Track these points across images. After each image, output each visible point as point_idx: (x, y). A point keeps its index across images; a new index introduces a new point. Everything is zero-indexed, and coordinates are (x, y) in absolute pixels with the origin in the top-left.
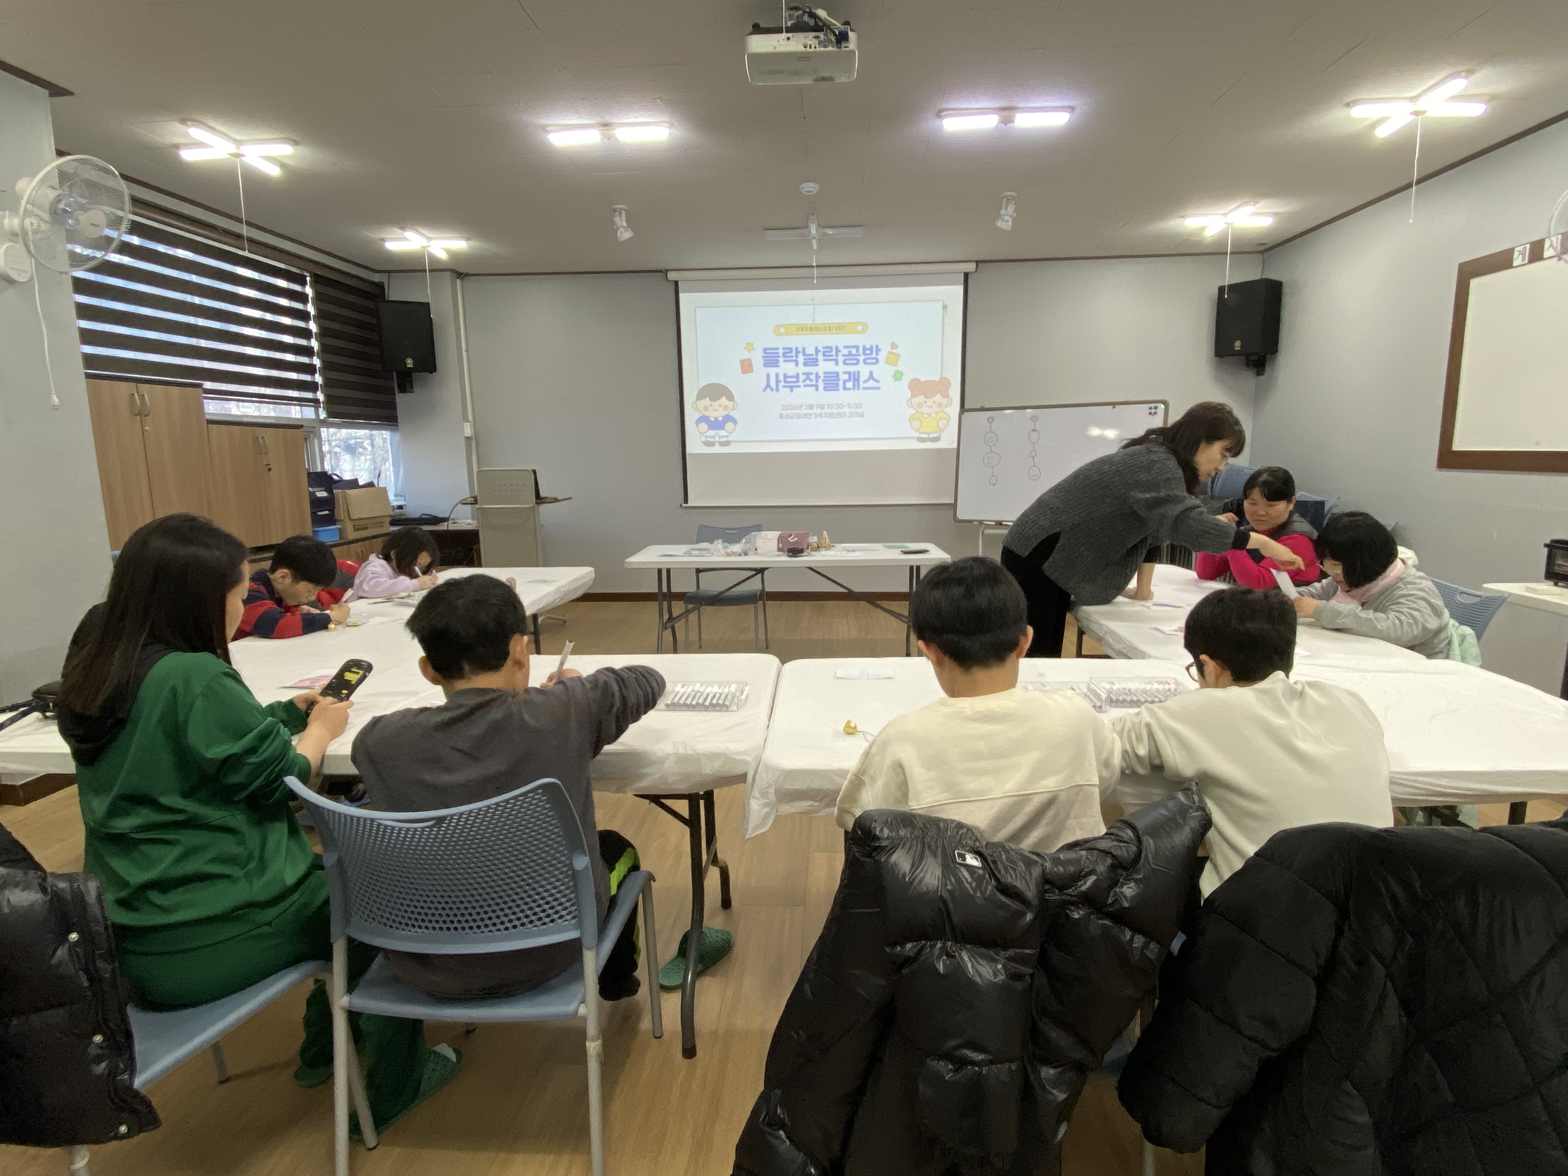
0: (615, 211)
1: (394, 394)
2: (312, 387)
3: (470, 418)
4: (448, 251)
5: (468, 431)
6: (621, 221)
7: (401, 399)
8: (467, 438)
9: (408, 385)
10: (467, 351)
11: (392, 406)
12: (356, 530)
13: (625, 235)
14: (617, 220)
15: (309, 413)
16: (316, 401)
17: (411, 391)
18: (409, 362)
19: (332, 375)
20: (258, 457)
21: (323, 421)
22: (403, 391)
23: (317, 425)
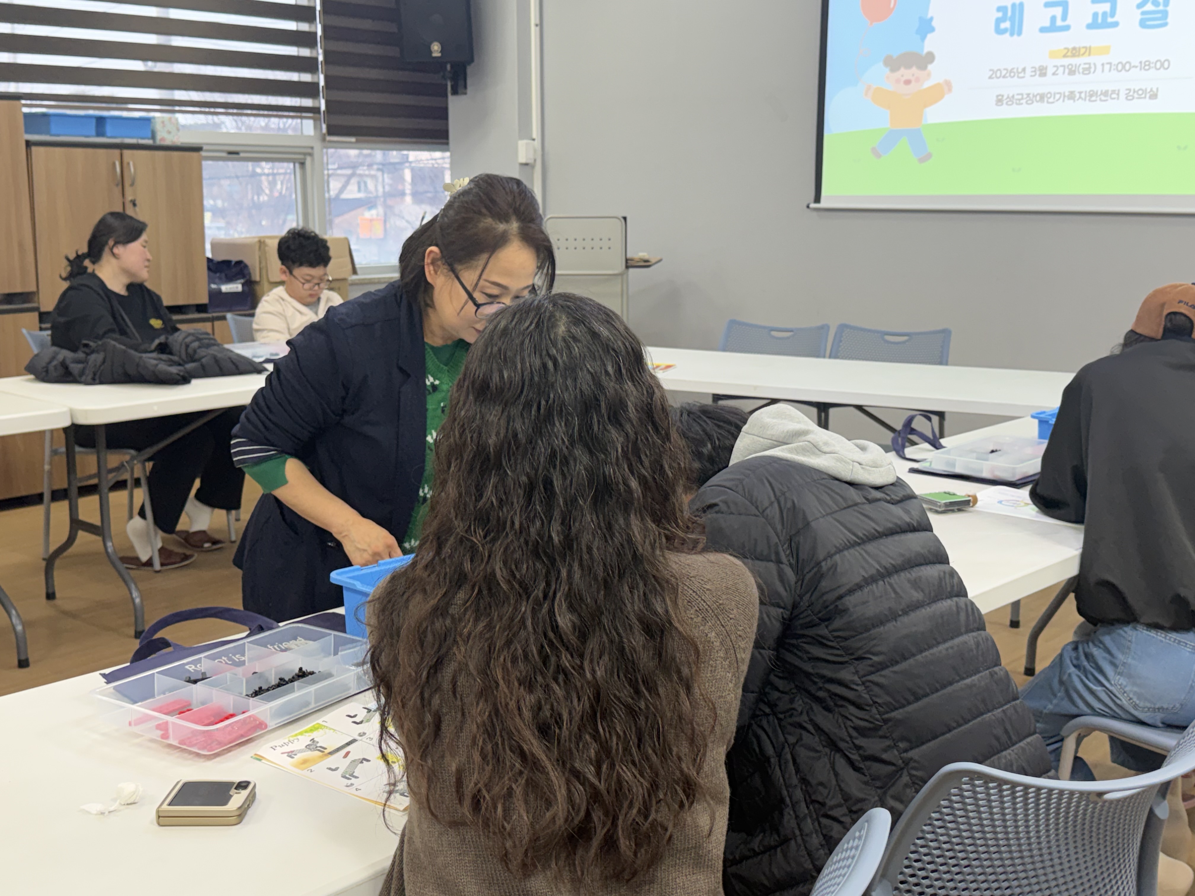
1: (446, 96)
2: (310, 90)
3: (536, 133)
5: (524, 152)
8: (527, 166)
9: (461, 83)
10: (540, 25)
11: (443, 114)
15: (310, 127)
16: (315, 110)
17: (465, 94)
18: (436, 48)
19: (339, 71)
20: (117, 191)
21: (324, 139)
22: (455, 92)
23: (317, 145)
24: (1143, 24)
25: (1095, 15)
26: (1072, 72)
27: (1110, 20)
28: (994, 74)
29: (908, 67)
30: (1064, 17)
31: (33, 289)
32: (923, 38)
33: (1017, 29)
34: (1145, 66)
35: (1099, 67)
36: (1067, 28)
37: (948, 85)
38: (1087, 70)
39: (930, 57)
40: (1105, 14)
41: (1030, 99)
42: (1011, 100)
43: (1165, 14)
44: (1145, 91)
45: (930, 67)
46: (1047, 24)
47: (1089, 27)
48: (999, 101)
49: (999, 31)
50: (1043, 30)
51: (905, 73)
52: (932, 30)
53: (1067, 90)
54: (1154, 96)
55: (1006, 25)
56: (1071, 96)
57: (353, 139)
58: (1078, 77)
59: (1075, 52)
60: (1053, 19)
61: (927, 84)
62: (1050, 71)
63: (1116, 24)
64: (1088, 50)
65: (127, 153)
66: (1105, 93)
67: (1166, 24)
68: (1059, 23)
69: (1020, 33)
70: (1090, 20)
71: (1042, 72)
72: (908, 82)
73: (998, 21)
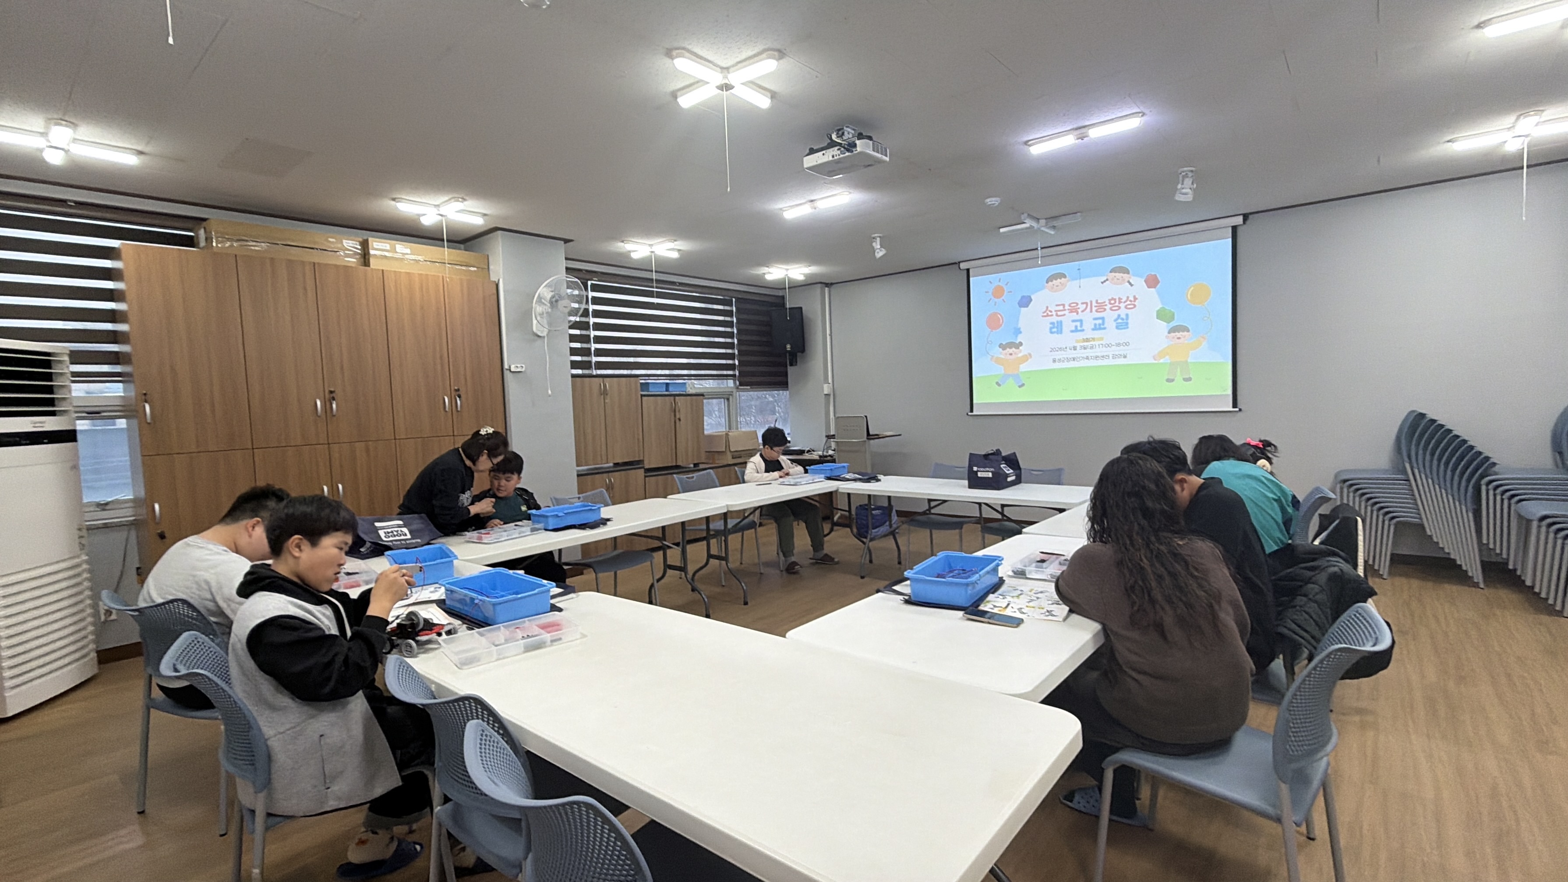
0: (874, 238)
1: (786, 366)
2: (732, 367)
3: (830, 381)
4: (805, 275)
5: (827, 389)
6: (877, 245)
7: (791, 370)
8: (827, 395)
9: (794, 360)
10: (831, 335)
11: (786, 375)
12: (733, 458)
13: (880, 254)
14: (874, 244)
15: (731, 383)
16: (734, 376)
17: (796, 365)
18: (788, 346)
19: (745, 358)
20: (673, 414)
21: (737, 388)
22: (791, 365)
23: (734, 390)
24: (1117, 328)
25: (1095, 325)
26: (1085, 348)
27: (1102, 326)
28: (1052, 350)
29: (1011, 348)
30: (1081, 326)
31: (642, 458)
32: (1017, 336)
33: (1060, 331)
34: (1118, 345)
35: (1097, 346)
36: (1083, 330)
37: (1030, 355)
38: (1092, 348)
39: (1021, 344)
40: (1100, 325)
41: (1068, 360)
42: (1060, 360)
43: (1127, 324)
44: (1121, 355)
45: (1021, 348)
46: (1073, 329)
47: (1093, 329)
48: (1054, 361)
49: (1051, 332)
50: (1072, 331)
51: (1009, 350)
52: (1021, 332)
53: (1085, 356)
54: (1125, 357)
55: (1055, 330)
56: (1087, 358)
57: (749, 387)
58: (1088, 350)
59: (1087, 340)
60: (1076, 327)
61: (1020, 355)
62: (1078, 348)
63: (1105, 328)
64: (1094, 339)
65: (677, 398)
66: (1103, 357)
67: (1128, 328)
68: (1079, 328)
69: (1061, 333)
70: (1093, 327)
71: (1075, 348)
72: (1011, 354)
73: (1051, 328)
